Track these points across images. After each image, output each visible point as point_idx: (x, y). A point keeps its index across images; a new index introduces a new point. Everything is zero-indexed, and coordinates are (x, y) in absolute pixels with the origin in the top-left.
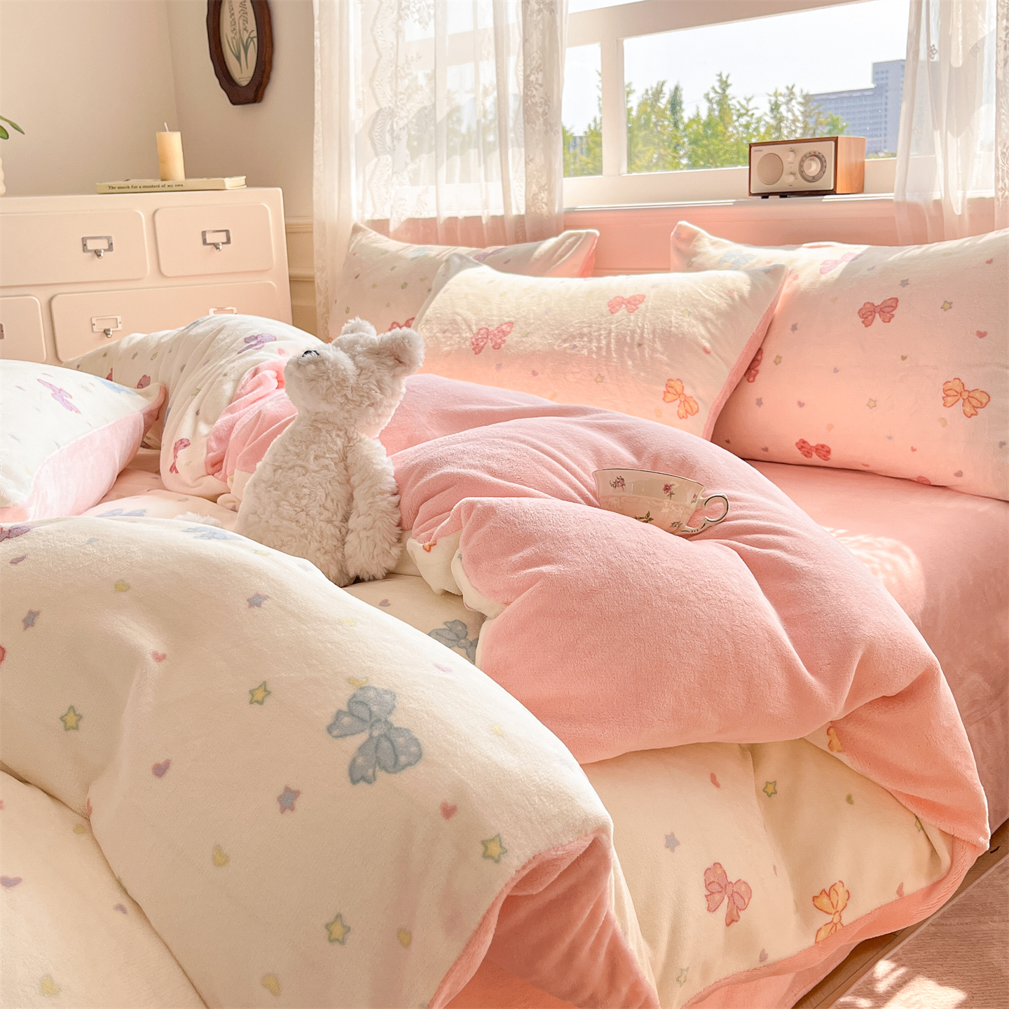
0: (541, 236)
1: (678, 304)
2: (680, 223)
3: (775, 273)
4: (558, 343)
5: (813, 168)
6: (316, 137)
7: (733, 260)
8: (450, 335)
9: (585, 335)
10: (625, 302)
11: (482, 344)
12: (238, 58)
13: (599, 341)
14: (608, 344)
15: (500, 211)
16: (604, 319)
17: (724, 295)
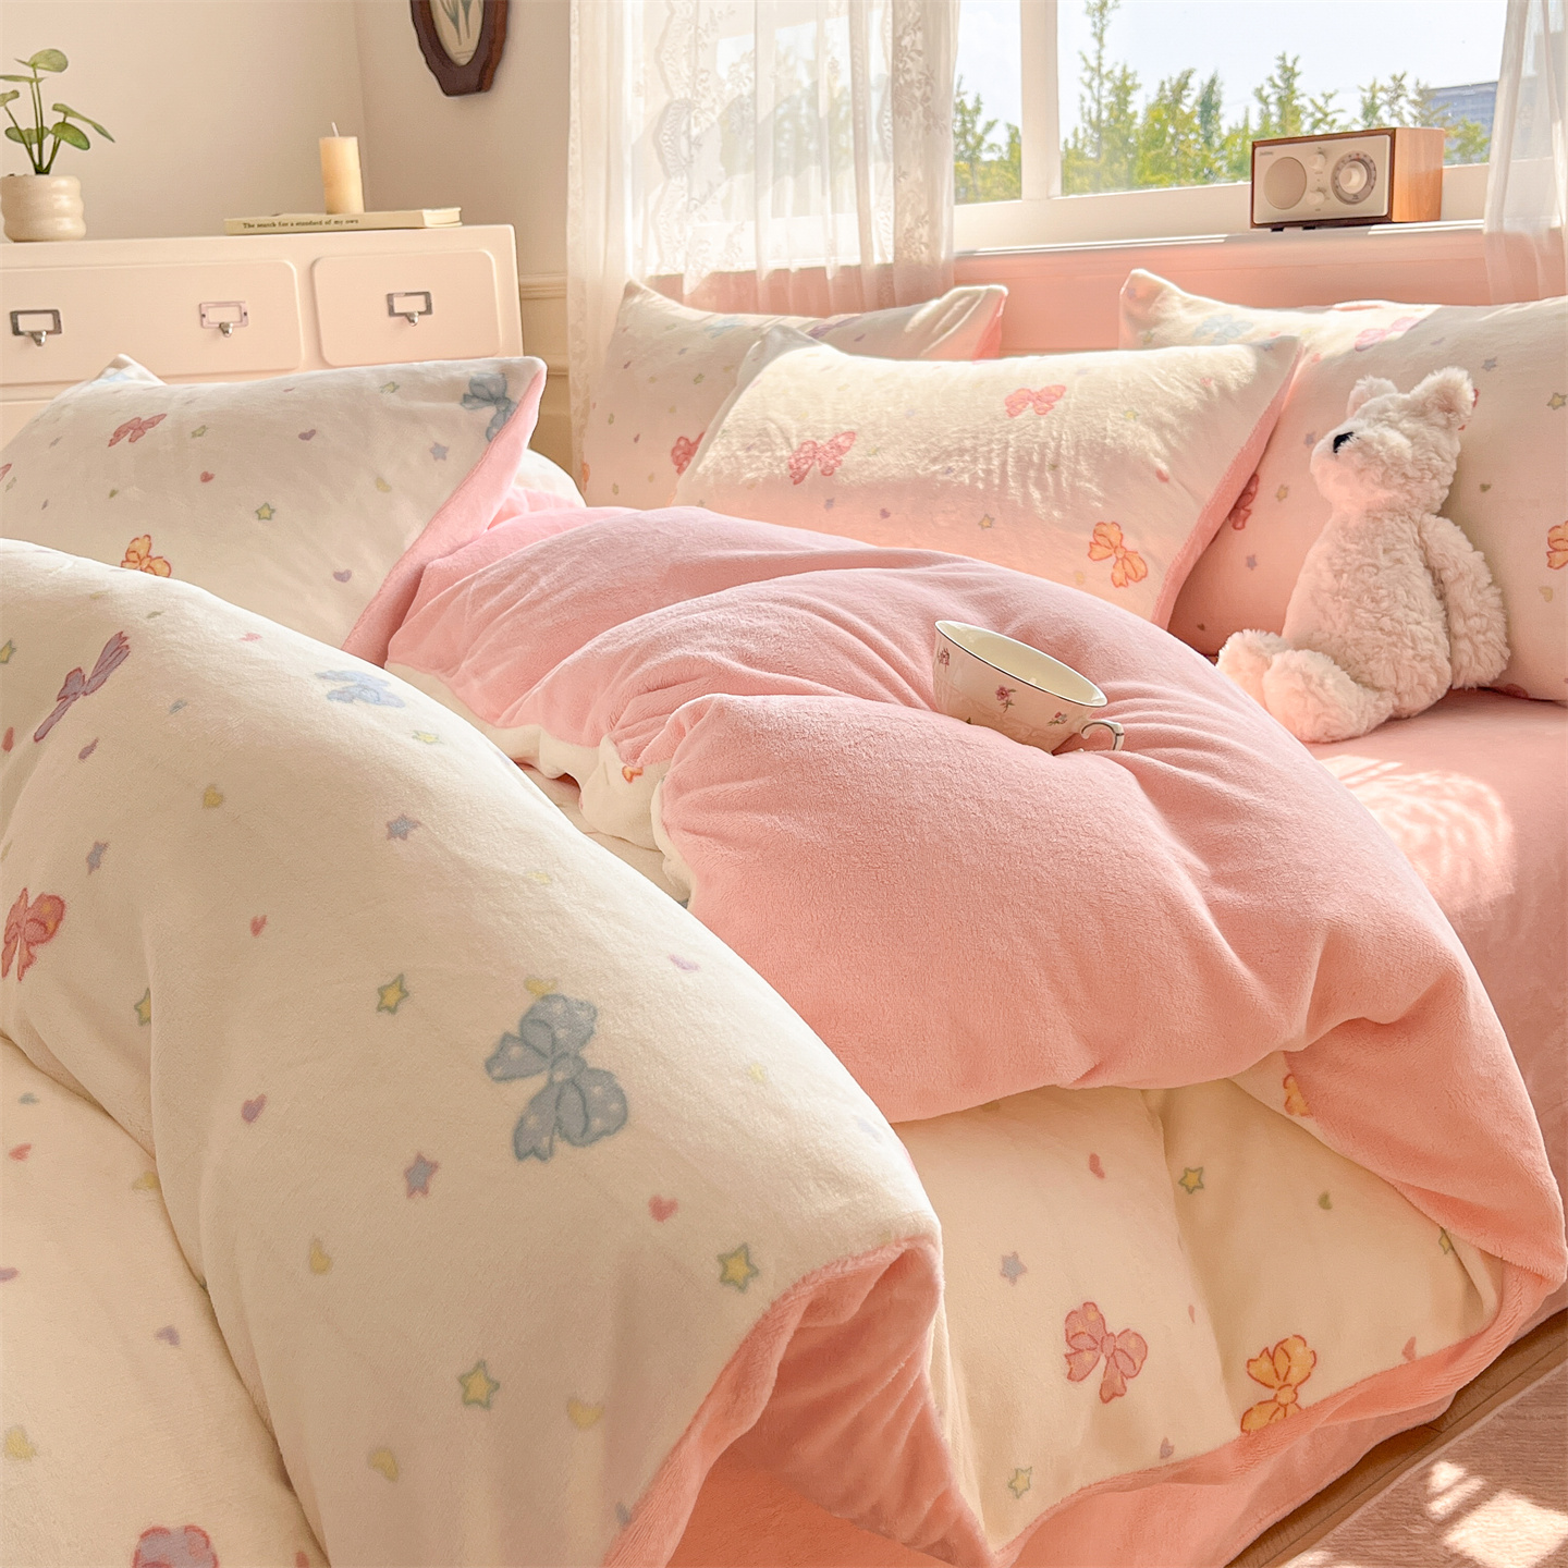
0: (919, 296)
1: (1118, 400)
2: (1134, 272)
3: (1278, 350)
4: (923, 464)
5: (1355, 180)
6: (571, 145)
7: (1217, 330)
8: (757, 454)
9: (967, 451)
10: (1034, 398)
11: (806, 467)
12: (455, 21)
13: (989, 460)
14: (1004, 464)
15: (854, 260)
16: (997, 426)
17: (1194, 386)
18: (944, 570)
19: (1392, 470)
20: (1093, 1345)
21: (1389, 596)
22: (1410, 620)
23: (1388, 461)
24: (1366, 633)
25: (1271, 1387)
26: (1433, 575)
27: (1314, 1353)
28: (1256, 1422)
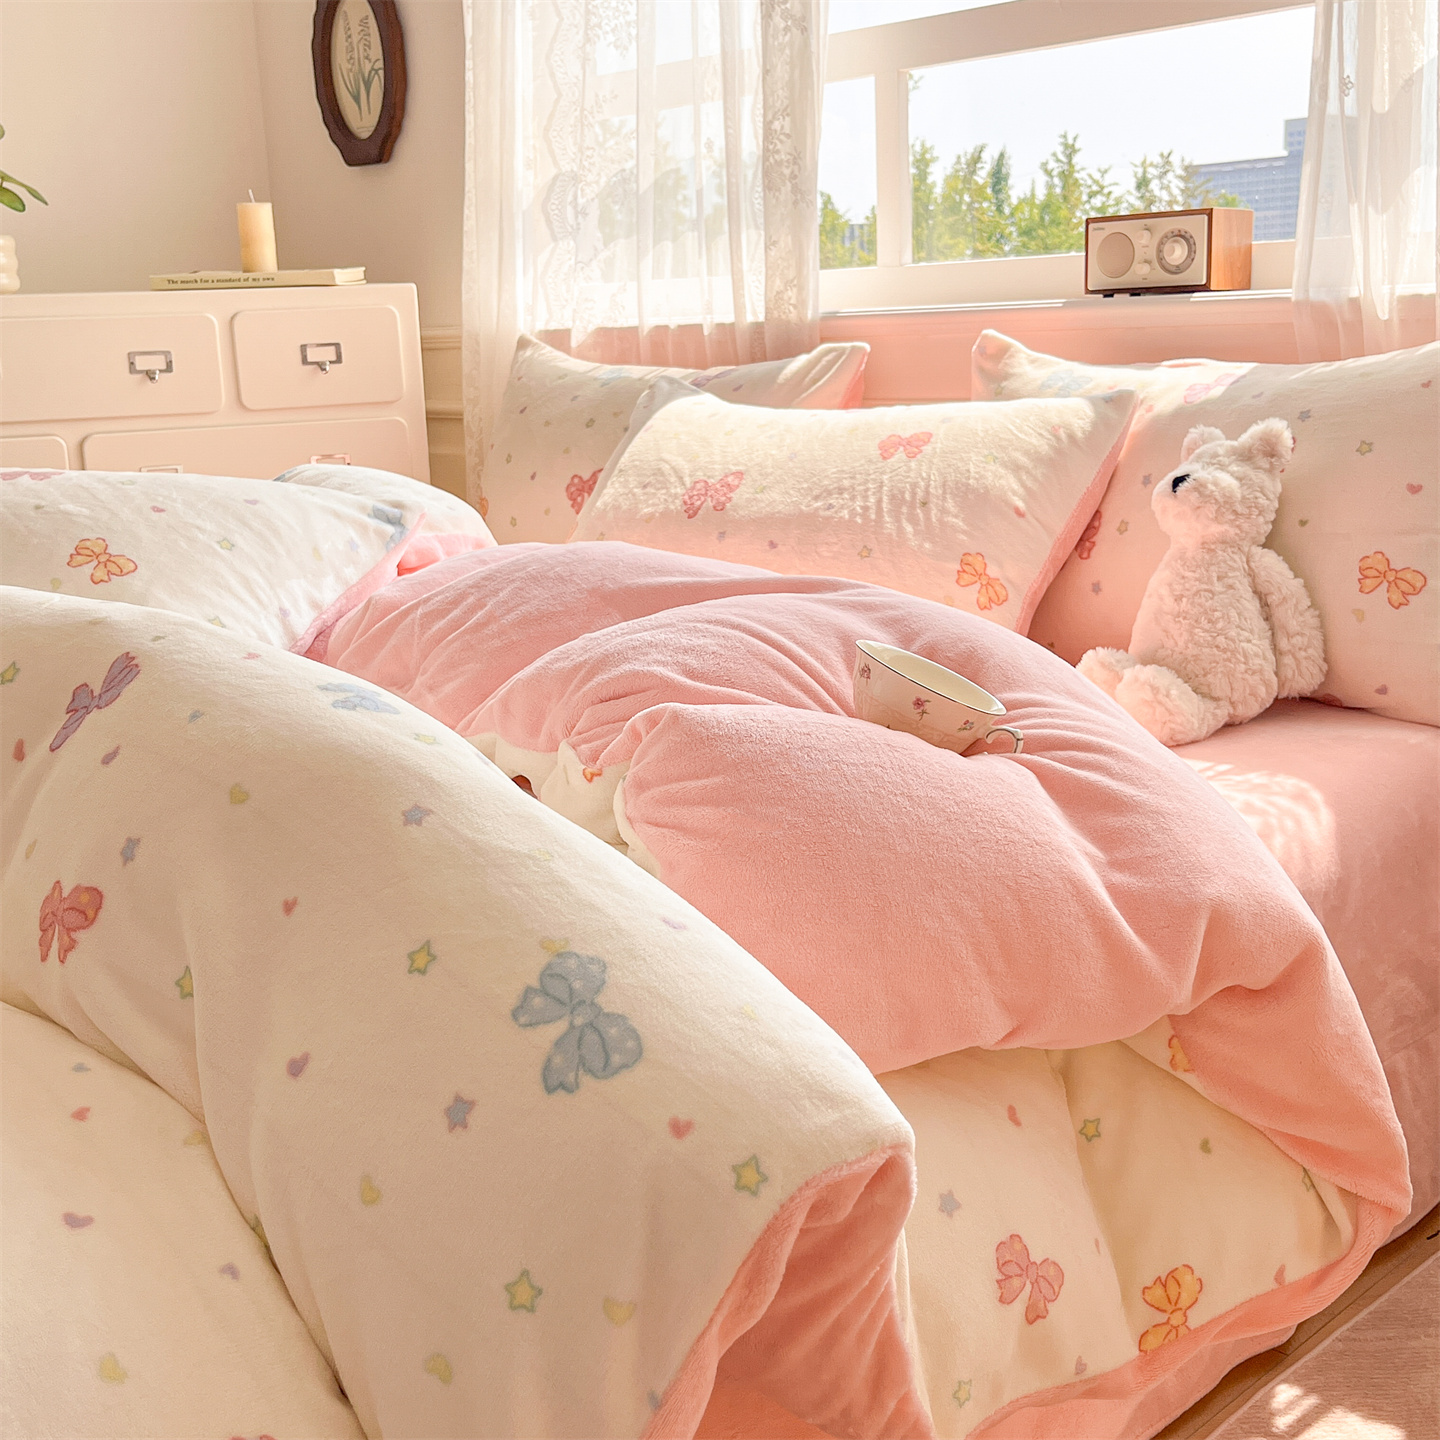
0: (789, 347)
1: (980, 445)
2: (985, 332)
3: (1119, 402)
4: (806, 501)
5: (1177, 253)
6: (466, 211)
7: (1061, 384)
8: (653, 491)
9: (845, 489)
10: (904, 443)
11: (699, 503)
12: (357, 99)
13: (865, 498)
14: (879, 502)
15: (729, 318)
16: (873, 467)
17: (1045, 433)
18: (850, 595)
19: (1225, 506)
20: (1019, 1272)
21: (1223, 617)
22: (1242, 638)
23: (1221, 500)
24: (1204, 650)
25: (1164, 1311)
26: (1260, 599)
27: (1200, 1280)
28: (1152, 1342)
